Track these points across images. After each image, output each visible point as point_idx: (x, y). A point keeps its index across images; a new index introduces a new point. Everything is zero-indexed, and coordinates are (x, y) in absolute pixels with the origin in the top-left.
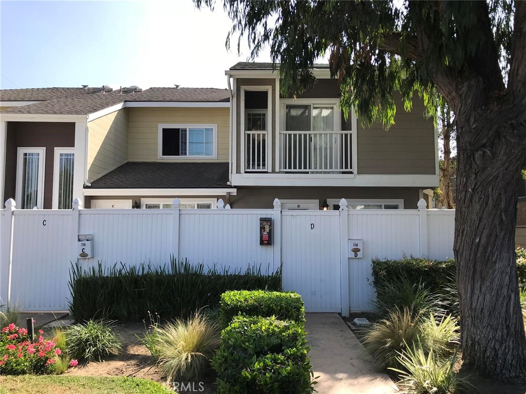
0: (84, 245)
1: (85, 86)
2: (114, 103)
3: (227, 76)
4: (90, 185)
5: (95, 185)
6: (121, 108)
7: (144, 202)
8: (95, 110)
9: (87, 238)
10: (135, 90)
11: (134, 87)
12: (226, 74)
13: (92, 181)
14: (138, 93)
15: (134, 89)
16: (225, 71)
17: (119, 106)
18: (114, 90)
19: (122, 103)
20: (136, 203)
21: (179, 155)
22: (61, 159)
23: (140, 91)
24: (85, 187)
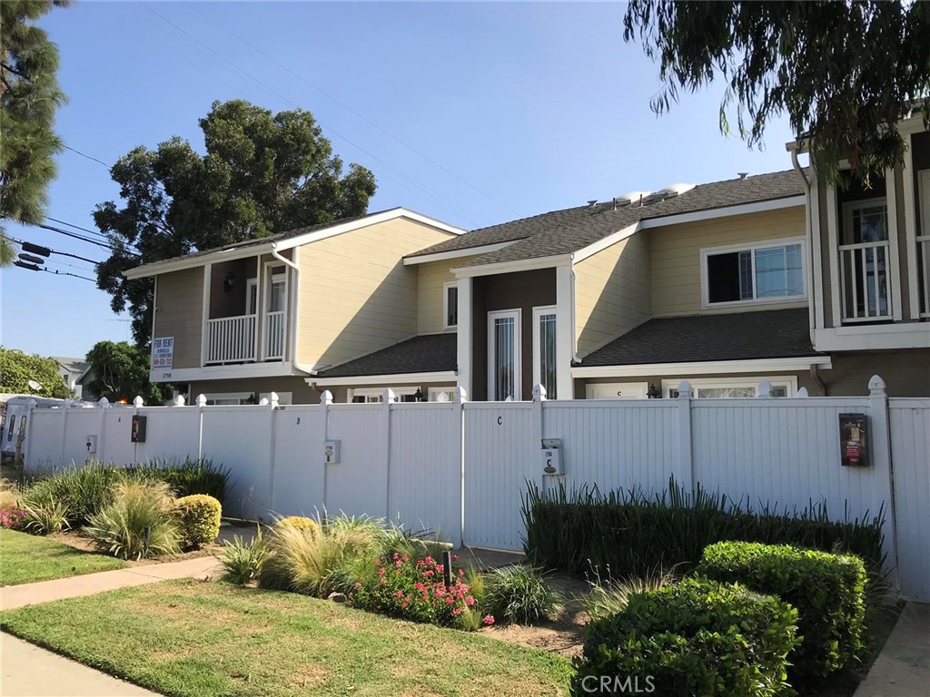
0: (550, 454)
1: (592, 203)
2: (622, 226)
3: (790, 152)
4: (580, 361)
5: (587, 362)
6: (633, 232)
7: (669, 385)
8: (587, 244)
9: (554, 444)
10: (667, 196)
11: (664, 191)
12: (788, 150)
13: (586, 354)
14: (672, 200)
15: (664, 195)
16: (786, 144)
17: (631, 229)
18: (632, 201)
19: (637, 224)
20: (653, 388)
21: (739, 300)
22: (542, 324)
23: (675, 195)
24: (574, 365)
